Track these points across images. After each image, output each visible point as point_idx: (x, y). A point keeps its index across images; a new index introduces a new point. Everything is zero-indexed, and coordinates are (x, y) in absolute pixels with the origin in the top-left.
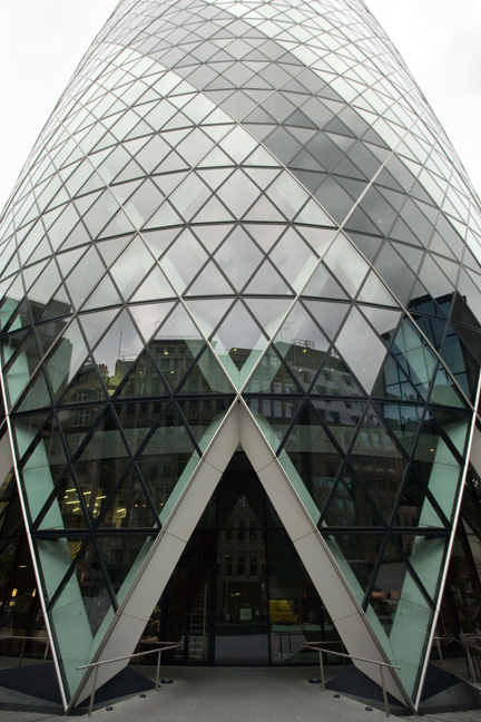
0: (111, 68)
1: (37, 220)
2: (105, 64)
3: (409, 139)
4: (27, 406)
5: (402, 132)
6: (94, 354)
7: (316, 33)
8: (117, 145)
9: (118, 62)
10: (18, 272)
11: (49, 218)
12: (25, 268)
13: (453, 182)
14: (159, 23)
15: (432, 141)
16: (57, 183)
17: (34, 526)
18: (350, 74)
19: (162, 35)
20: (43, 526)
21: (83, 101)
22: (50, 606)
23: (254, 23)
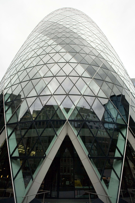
0: (37, 38)
1: (16, 74)
2: (35, 37)
3: (109, 57)
4: (11, 122)
5: (107, 55)
6: (30, 108)
7: (86, 32)
8: (37, 56)
9: (38, 37)
10: (10, 87)
11: (19, 73)
12: (12, 86)
13: (120, 67)
14: (49, 28)
15: (115, 57)
16: (22, 65)
17: (11, 156)
18: (94, 41)
19: (49, 31)
20: (13, 156)
21: (29, 45)
22: (14, 179)
23: (71, 29)
